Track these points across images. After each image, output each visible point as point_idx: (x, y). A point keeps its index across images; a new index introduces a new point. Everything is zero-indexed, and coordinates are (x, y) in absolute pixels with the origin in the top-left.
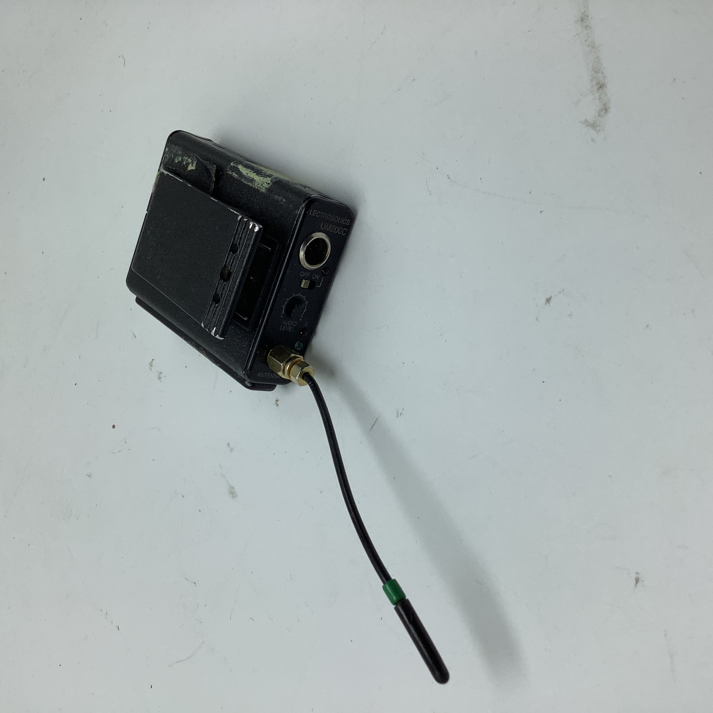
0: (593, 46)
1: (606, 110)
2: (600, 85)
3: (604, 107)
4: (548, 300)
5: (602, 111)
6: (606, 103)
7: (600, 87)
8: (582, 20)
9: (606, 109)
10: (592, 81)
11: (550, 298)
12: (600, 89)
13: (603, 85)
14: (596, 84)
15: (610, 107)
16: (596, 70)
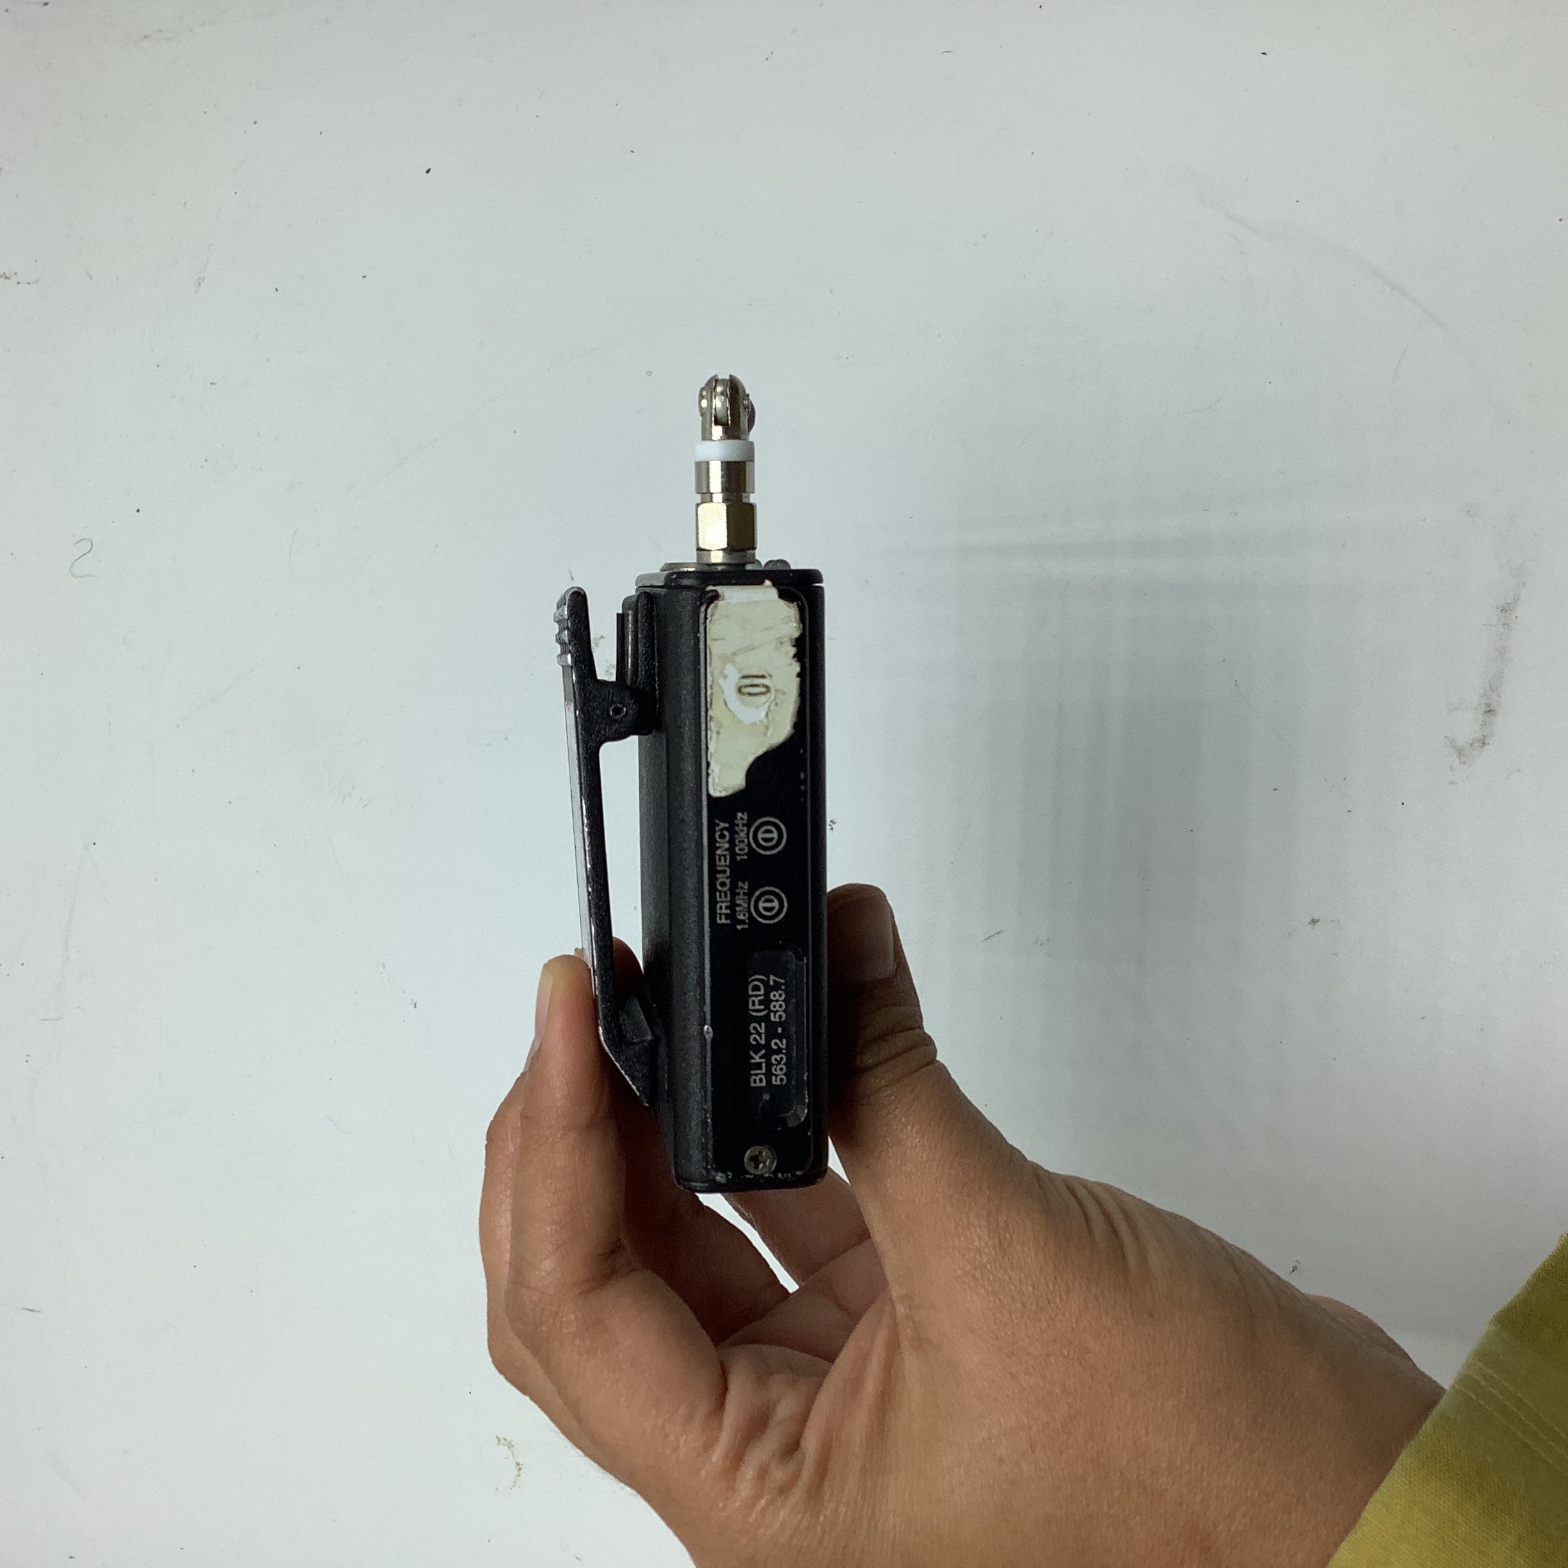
0: (1502, 652)
2: (1489, 709)
3: (1482, 738)
4: (1314, 922)
5: (1478, 741)
6: (1486, 736)
7: (1489, 711)
8: (1504, 610)
9: (1483, 743)
10: (1482, 696)
11: (1318, 921)
12: (1488, 714)
13: (1493, 712)
14: (1485, 704)
15: (1489, 744)
16: (1494, 686)
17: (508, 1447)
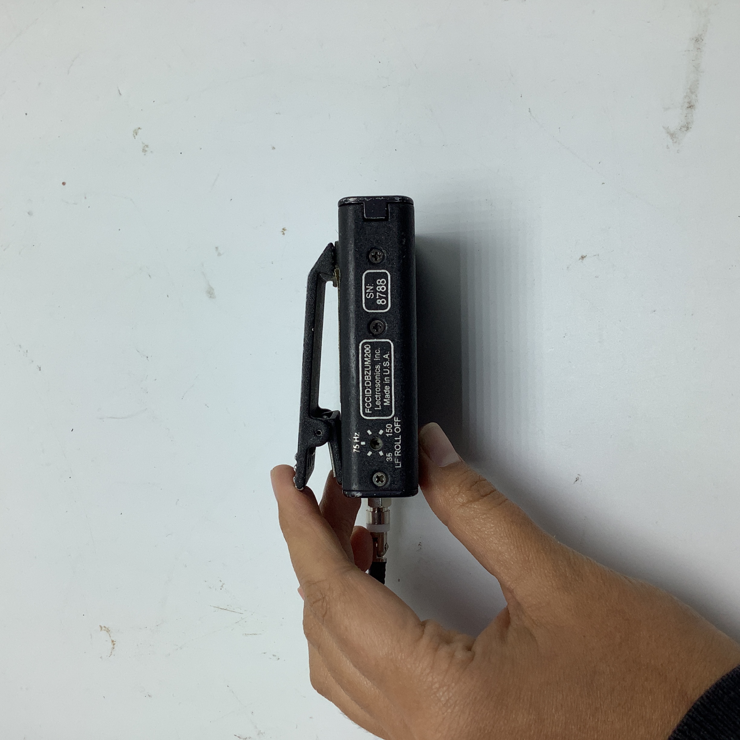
1: (688, 129)
4: (583, 257)
6: (689, 123)
7: (690, 107)
8: (697, 40)
10: (685, 97)
13: (693, 106)
15: (691, 128)
16: (692, 90)
17: (107, 631)
